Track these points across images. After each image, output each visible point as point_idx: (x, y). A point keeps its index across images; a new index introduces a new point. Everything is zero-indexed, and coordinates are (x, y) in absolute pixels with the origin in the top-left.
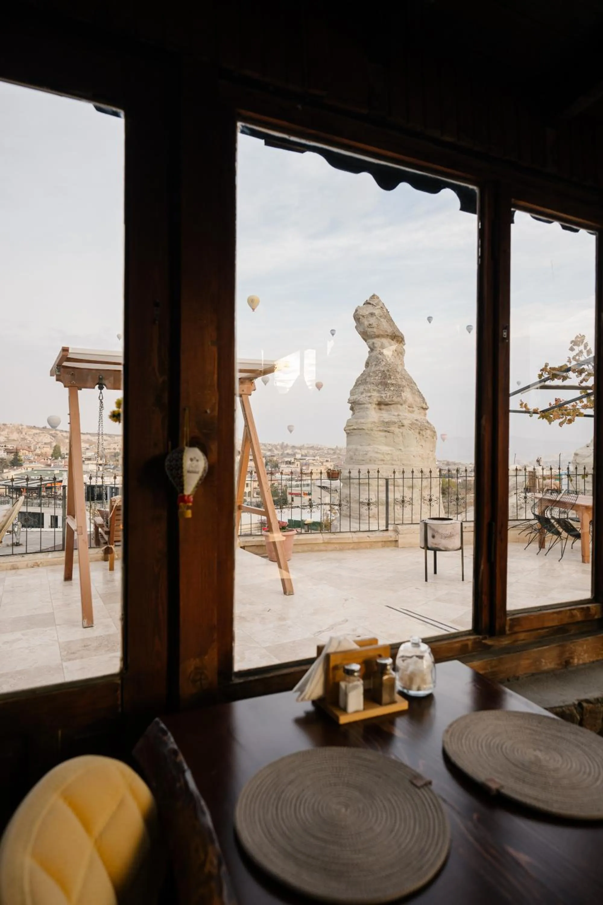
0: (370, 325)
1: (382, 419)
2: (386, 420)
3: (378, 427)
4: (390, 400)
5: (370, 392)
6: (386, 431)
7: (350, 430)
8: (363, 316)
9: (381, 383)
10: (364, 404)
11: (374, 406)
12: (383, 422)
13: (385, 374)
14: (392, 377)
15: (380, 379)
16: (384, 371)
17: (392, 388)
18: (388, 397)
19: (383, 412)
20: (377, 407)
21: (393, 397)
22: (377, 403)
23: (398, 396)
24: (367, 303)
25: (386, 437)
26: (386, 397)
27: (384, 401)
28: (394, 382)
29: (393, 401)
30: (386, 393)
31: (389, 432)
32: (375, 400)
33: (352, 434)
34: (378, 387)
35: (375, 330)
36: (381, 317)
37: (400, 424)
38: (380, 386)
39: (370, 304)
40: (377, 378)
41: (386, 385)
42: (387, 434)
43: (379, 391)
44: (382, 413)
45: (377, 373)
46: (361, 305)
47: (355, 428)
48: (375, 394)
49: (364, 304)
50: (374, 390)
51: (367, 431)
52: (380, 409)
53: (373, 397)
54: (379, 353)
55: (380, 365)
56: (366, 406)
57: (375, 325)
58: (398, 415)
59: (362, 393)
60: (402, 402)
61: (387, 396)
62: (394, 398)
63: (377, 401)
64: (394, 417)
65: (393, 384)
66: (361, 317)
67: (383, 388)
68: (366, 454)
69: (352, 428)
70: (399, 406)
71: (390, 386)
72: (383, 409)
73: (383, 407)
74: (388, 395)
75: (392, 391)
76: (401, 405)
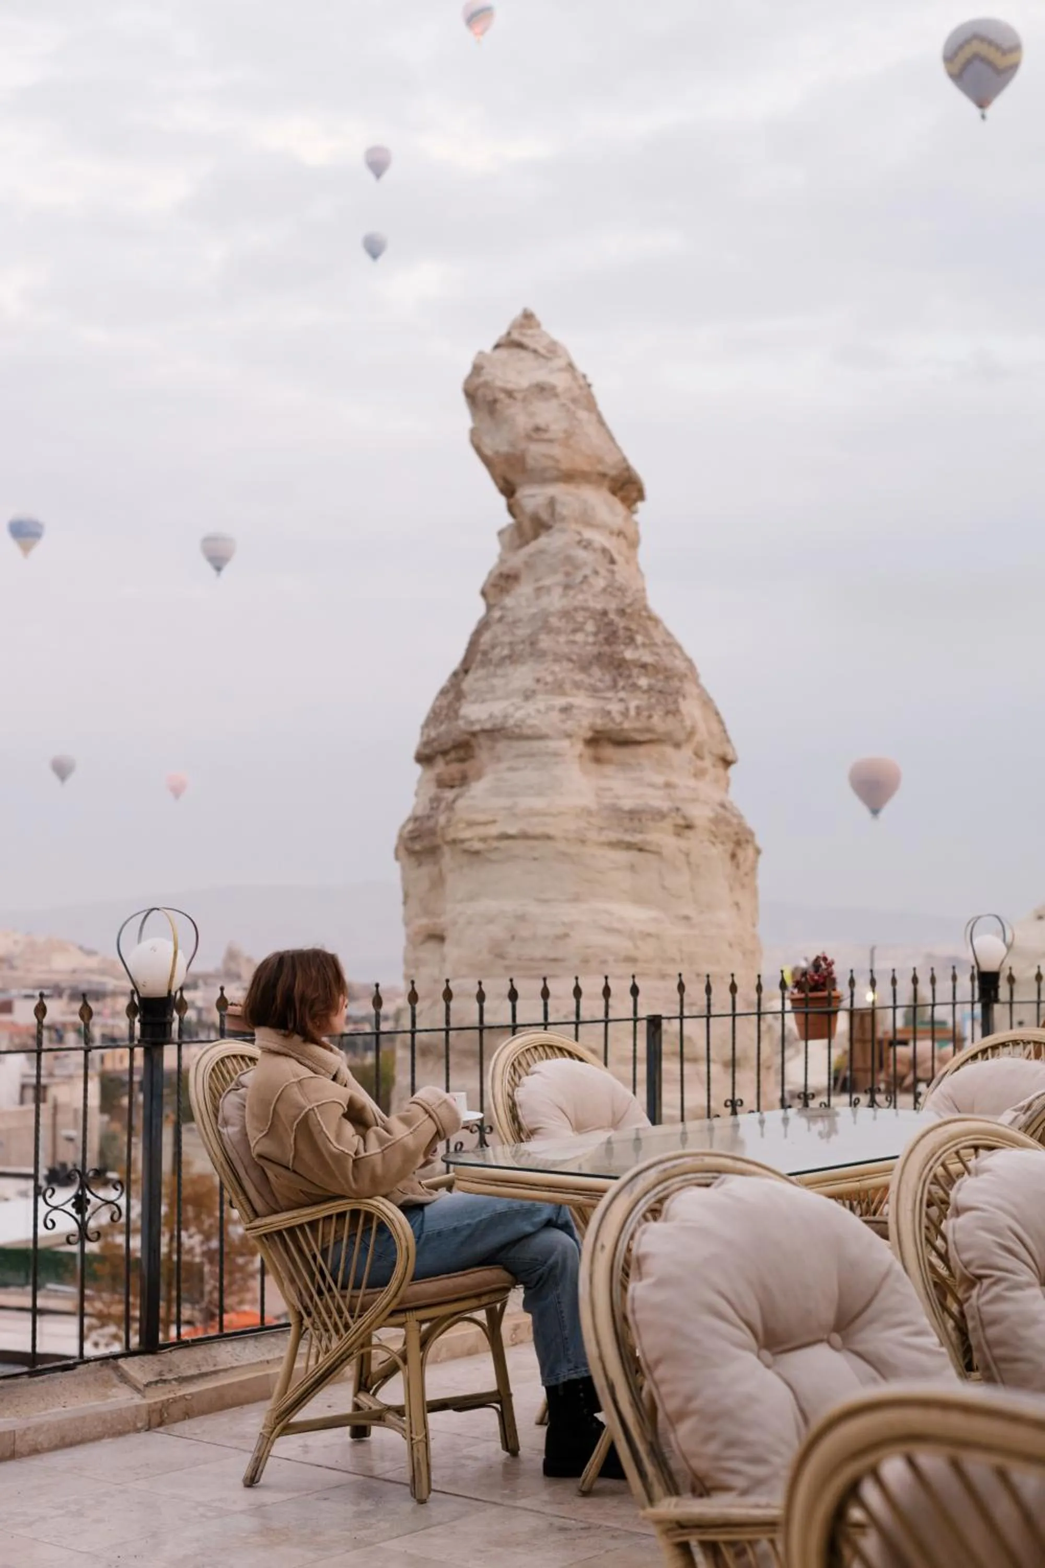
0: (537, 429)
1: (607, 801)
2: (627, 804)
3: (601, 829)
4: (638, 725)
5: (564, 693)
6: (629, 846)
7: (484, 839)
8: (510, 394)
9: (599, 657)
10: (542, 737)
11: (580, 747)
12: (615, 810)
13: (611, 623)
14: (639, 639)
15: (594, 644)
16: (605, 613)
17: (643, 682)
18: (632, 712)
19: (609, 770)
20: (588, 752)
21: (650, 717)
22: (589, 734)
23: (668, 713)
24: (510, 343)
25: (632, 868)
26: (625, 714)
27: (619, 728)
28: (647, 658)
29: (649, 730)
30: (621, 700)
31: (641, 850)
32: (586, 722)
33: (494, 856)
34: (590, 676)
35: (556, 451)
36: (574, 400)
37: (681, 822)
38: (596, 671)
39: (520, 346)
40: (579, 637)
41: (618, 666)
42: (632, 855)
43: (594, 691)
44: (606, 777)
45: (580, 619)
46: (488, 348)
47: (512, 831)
48: (581, 700)
49: (497, 346)
50: (577, 685)
51: (562, 846)
52: (598, 760)
53: (575, 711)
54: (579, 542)
55: (585, 587)
56: (552, 745)
57: (557, 429)
58: (668, 785)
59: (528, 695)
60: (681, 736)
61: (627, 709)
62: (656, 720)
63: (592, 728)
64: (650, 791)
65: (644, 666)
66: (502, 396)
67: (608, 678)
68: (566, 935)
69: (494, 830)
70: (669, 750)
71: (635, 671)
72: (609, 761)
73: (609, 751)
74: (633, 704)
75: (645, 692)
76: (677, 745)
